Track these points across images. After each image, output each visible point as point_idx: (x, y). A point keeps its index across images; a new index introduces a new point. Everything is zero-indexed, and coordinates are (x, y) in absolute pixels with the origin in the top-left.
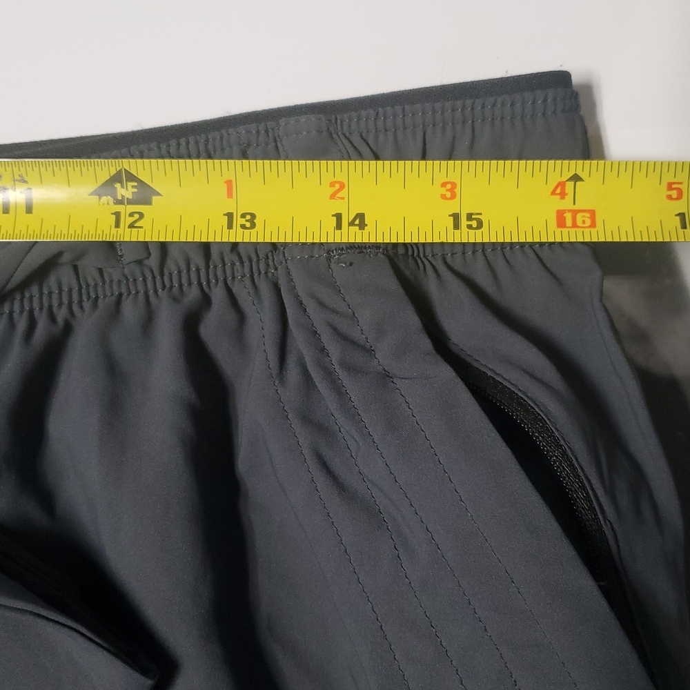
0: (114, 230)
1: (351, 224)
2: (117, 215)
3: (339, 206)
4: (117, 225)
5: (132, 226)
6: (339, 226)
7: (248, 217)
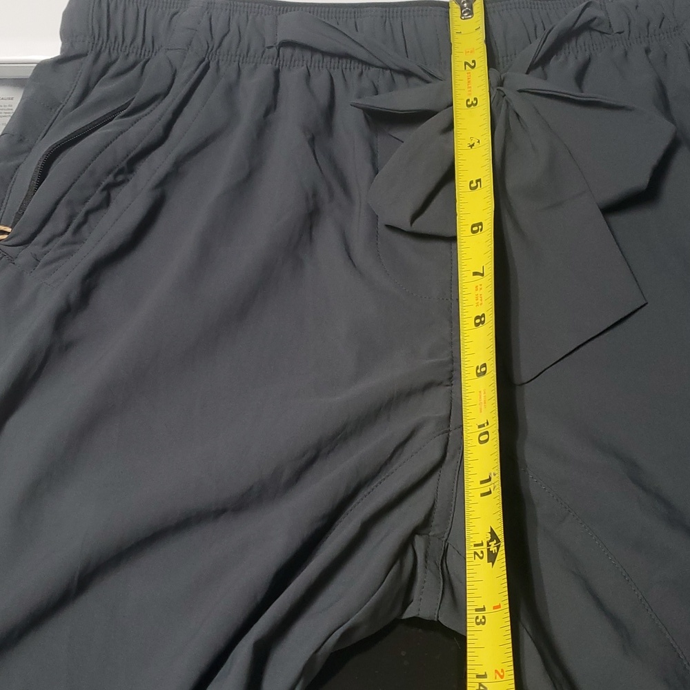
0: (472, 544)
1: (480, 685)
2: (482, 544)
3: (491, 677)
4: (475, 545)
5: (475, 553)
6: (478, 676)
7: (483, 620)
